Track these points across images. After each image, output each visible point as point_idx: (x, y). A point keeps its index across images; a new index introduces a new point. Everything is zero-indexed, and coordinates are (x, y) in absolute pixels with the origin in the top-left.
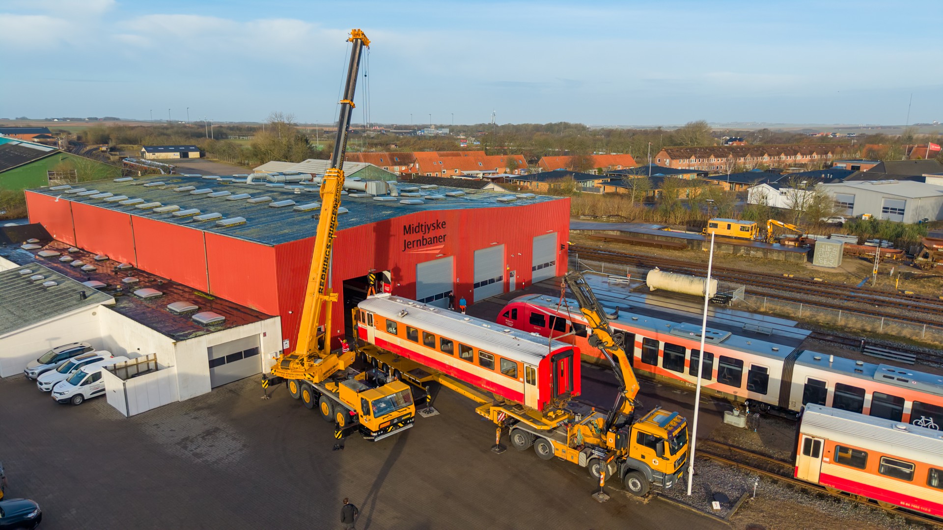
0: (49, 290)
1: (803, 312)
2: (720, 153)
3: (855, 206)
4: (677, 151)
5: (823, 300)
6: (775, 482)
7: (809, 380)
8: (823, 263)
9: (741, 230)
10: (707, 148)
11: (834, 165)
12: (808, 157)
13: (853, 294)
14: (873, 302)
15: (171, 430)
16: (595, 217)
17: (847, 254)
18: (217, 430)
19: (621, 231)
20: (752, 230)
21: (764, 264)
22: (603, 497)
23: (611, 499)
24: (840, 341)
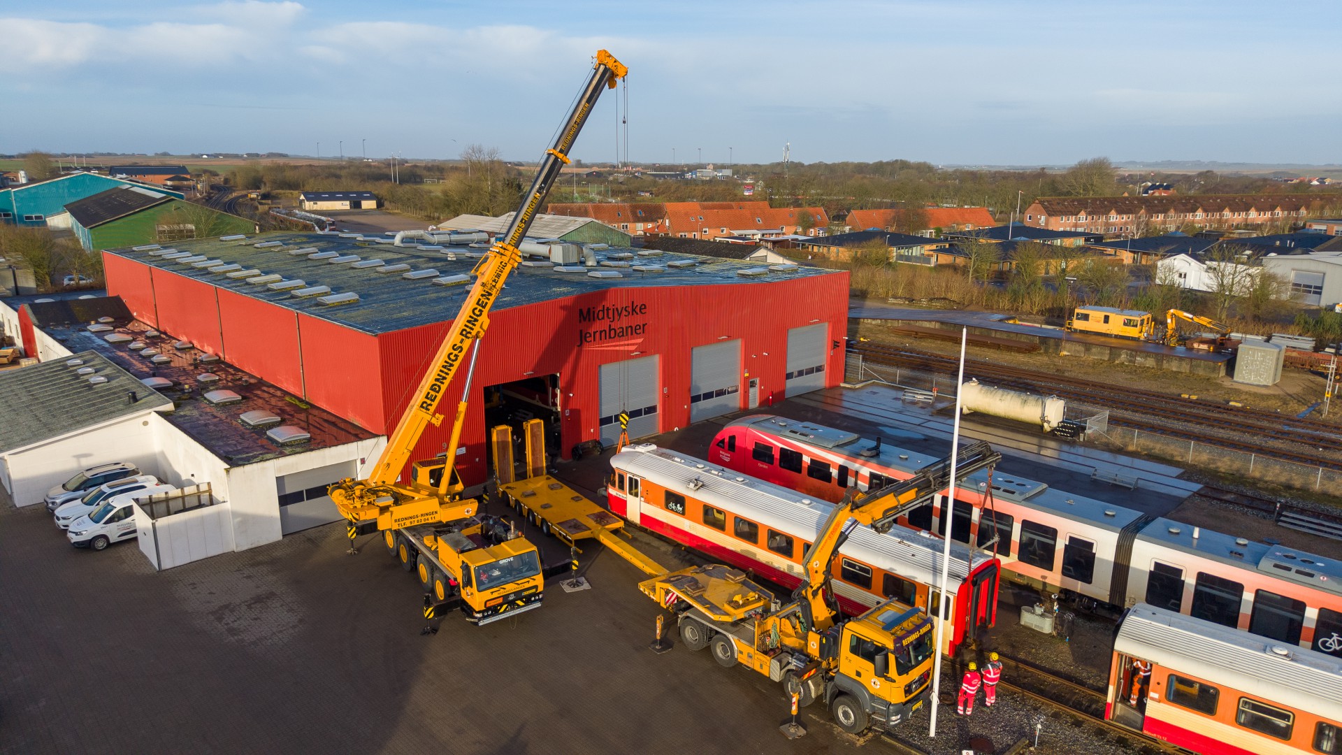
0: (95, 389)
1: (1196, 454)
2: (1124, 207)
3: (1324, 291)
4: (1059, 204)
5: (1235, 436)
6: (1078, 724)
7: (1157, 565)
8: (1250, 379)
9: (1125, 324)
10: (1105, 199)
11: (1307, 227)
12: (1268, 215)
13: (1286, 429)
14: (1316, 441)
15: (211, 593)
16: (911, 300)
17: (1290, 364)
18: (271, 595)
19: (942, 323)
20: (1142, 324)
21: (1155, 377)
22: (795, 732)
23: (808, 736)
24: (1245, 502)
